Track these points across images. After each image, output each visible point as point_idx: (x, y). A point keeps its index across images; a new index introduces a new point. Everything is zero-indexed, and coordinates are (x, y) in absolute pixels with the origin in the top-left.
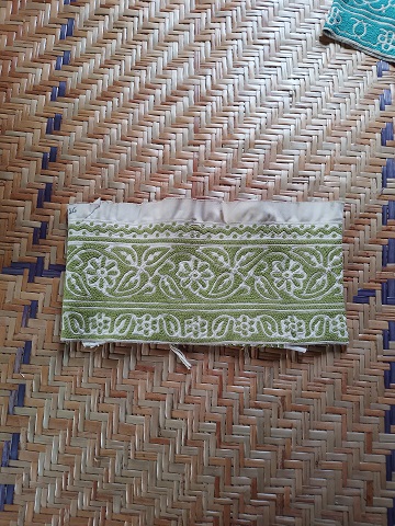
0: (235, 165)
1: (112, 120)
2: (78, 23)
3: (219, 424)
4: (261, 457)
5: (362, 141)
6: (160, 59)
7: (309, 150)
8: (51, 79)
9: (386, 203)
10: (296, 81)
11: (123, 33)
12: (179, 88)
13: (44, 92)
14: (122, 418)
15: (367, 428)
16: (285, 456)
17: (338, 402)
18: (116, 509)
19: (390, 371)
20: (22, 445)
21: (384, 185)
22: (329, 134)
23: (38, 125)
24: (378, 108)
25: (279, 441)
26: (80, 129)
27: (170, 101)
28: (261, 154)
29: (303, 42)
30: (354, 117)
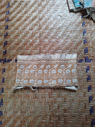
0: (49, 33)
1: (20, 25)
2: (11, 4)
3: (49, 93)
5: (78, 26)
6: (30, 11)
7: (66, 29)
8: (5, 17)
9: (85, 39)
10: (62, 13)
11: (21, 5)
12: (35, 17)
13: (4, 20)
14: (27, 94)
15: (84, 91)
16: (65, 99)
18: (27, 115)
19: (88, 78)
20: (4, 102)
21: (84, 35)
22: (70, 25)
23: (3, 28)
24: (81, 18)
25: (63, 95)
26: (13, 28)
27: (33, 20)
28: (55, 30)
29: (63, 4)
30: (76, 20)
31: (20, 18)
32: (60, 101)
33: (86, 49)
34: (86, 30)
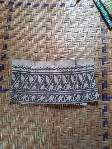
0: (58, 59)
1: (22, 46)
2: (13, 17)
3: (53, 138)
4: (65, 148)
5: (96, 51)
6: (36, 27)
7: (80, 54)
8: (4, 34)
9: (103, 70)
10: (77, 33)
11: (25, 19)
12: (42, 36)
13: (2, 38)
14: (24, 136)
15: (98, 139)
16: (72, 148)
17: (89, 131)
19: (105, 122)
21: (103, 64)
22: (86, 49)
24: (101, 41)
25: (71, 143)
26: (13, 48)
27: (39, 40)
28: (66, 56)
29: (79, 21)
30: (94, 44)
31: (24, 35)
33: (105, 84)
34: (106, 58)
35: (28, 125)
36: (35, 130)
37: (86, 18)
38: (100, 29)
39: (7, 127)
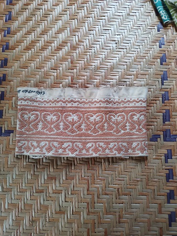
0: (91, 78)
1: (31, 59)
2: (13, 14)
3: (88, 204)
4: (109, 218)
5: (151, 63)
6: (53, 29)
7: (126, 69)
8: (1, 41)
9: (164, 93)
10: (119, 36)
11: (35, 17)
12: (63, 42)
14: (42, 203)
15: (159, 201)
16: (120, 217)
17: (145, 190)
19: (169, 174)
21: (162, 84)
22: (135, 61)
24: (158, 47)
25: (117, 210)
26: (16, 64)
27: (59, 49)
28: (103, 72)
29: (121, 17)
30: (147, 52)
31: (33, 43)
32: (109, 221)
33: (167, 114)
34: (168, 73)
35: (47, 185)
36: (59, 192)
37: (133, 11)
38: (156, 27)
39: (15, 191)
